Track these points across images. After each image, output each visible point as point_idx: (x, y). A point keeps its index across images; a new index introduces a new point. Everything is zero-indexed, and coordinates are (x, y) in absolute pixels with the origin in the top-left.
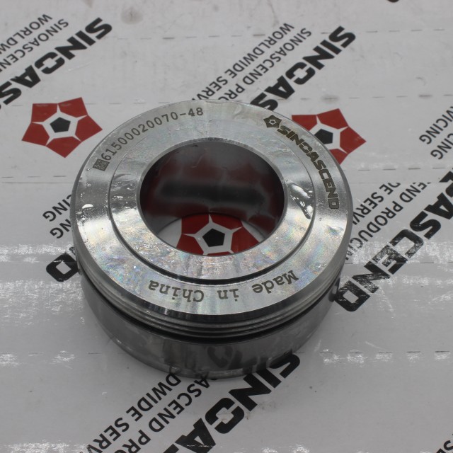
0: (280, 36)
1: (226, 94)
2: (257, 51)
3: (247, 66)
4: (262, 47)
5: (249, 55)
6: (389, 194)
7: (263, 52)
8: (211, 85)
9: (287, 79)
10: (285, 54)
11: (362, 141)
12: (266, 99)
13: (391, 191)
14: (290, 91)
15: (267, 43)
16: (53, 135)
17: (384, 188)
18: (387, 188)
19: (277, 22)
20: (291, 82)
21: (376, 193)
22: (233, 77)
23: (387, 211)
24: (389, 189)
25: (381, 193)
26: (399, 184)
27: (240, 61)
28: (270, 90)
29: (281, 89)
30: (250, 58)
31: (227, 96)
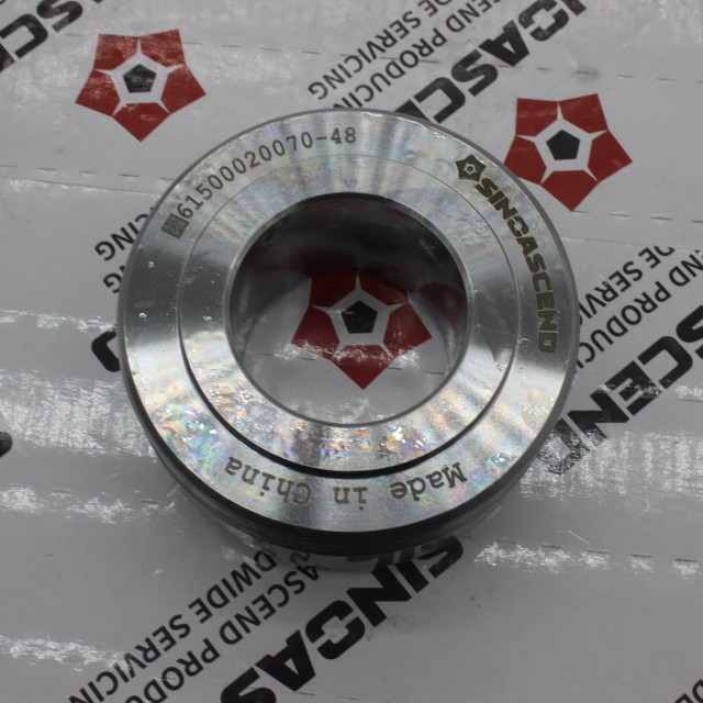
1: (415, 46)
6: (653, 266)
8: (392, 26)
9: (520, 28)
11: (626, 160)
12: (480, 62)
13: (658, 261)
14: (521, 52)
16: (126, 98)
17: (647, 255)
18: (652, 256)
20: (525, 34)
21: (631, 263)
22: (431, 15)
23: (644, 299)
24: (653, 256)
25: (641, 263)
26: (672, 250)
28: (489, 46)
29: (507, 45)
31: (416, 51)
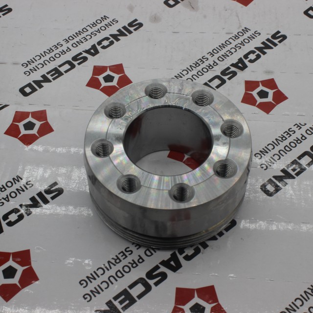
0: (242, 34)
1: (207, 66)
2: (227, 42)
3: (220, 50)
4: (231, 40)
5: (222, 44)
6: (299, 129)
7: (231, 43)
8: (198, 60)
9: (244, 60)
10: (244, 45)
11: (286, 98)
12: (230, 70)
13: (301, 128)
14: (245, 67)
15: (234, 38)
16: (104, 84)
17: (296, 126)
18: (298, 126)
19: (241, 26)
20: (246, 61)
21: (291, 128)
22: (212, 57)
23: (297, 139)
25: (294, 128)
26: (305, 124)
27: (217, 48)
28: (233, 65)
29: (240, 65)
30: (223, 46)
31: (207, 68)
